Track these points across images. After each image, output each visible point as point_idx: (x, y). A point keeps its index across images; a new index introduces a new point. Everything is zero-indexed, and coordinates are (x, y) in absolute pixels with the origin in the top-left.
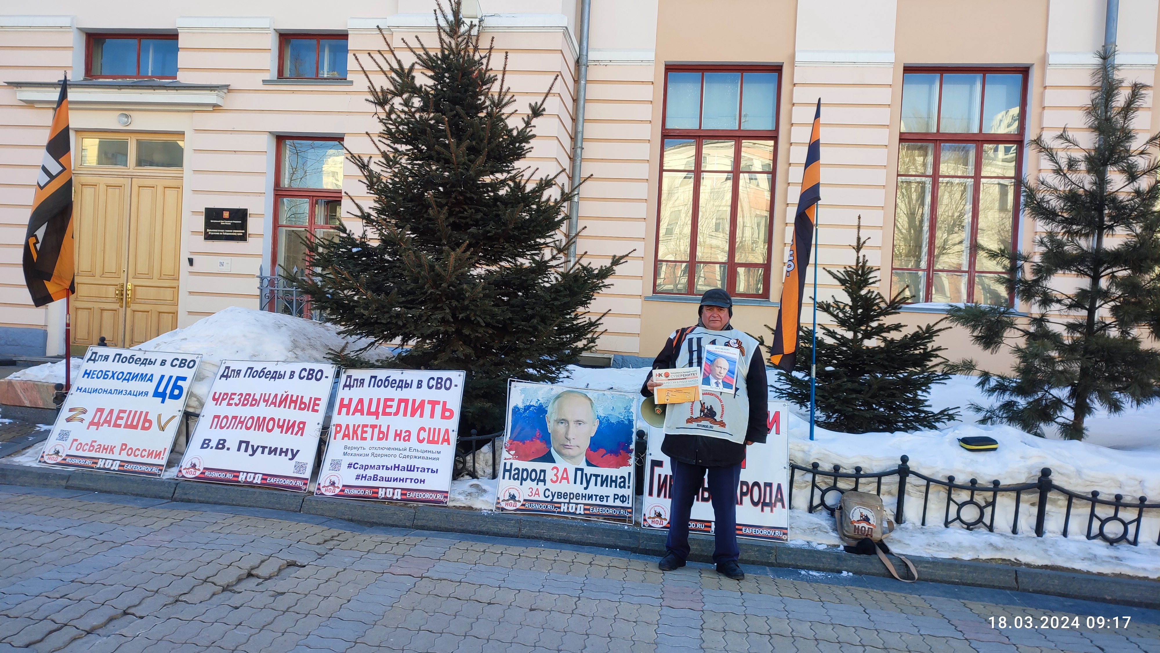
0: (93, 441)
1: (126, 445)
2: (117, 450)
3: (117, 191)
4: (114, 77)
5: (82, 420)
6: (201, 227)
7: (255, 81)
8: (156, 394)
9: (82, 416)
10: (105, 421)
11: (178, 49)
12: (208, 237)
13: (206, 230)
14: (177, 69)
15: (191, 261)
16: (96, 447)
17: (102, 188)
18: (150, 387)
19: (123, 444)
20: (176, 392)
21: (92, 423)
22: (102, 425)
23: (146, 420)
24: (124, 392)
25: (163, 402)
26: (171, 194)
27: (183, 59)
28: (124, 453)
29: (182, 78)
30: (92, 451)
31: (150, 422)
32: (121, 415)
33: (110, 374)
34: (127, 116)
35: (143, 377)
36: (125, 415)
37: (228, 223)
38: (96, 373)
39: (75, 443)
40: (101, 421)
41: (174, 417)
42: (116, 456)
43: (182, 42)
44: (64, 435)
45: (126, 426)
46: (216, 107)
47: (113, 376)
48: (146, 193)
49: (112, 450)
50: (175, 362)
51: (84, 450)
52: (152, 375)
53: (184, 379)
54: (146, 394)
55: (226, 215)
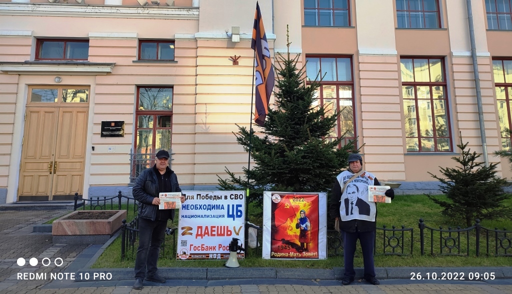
0: (202, 245)
1: (221, 245)
2: (217, 248)
3: (51, 114)
4: (51, 59)
5: (191, 234)
6: (100, 132)
7: (129, 61)
8: (229, 216)
9: (190, 231)
10: (205, 233)
11: (88, 47)
12: (103, 136)
13: (102, 132)
14: (88, 56)
15: (93, 148)
16: (205, 248)
17: (42, 113)
18: (225, 212)
19: (219, 245)
20: (239, 214)
21: (197, 235)
22: (204, 235)
23: (228, 231)
24: (210, 216)
25: (234, 220)
26: (81, 116)
27: (91, 51)
28: (221, 249)
29: (91, 60)
30: (204, 250)
31: (230, 231)
32: (213, 229)
33: (199, 207)
34: (60, 78)
35: (218, 207)
36: (216, 229)
37: (114, 128)
38: (190, 206)
39: (192, 247)
40: (203, 233)
41: (241, 227)
42: (217, 251)
43: (90, 44)
44: (184, 243)
45: (218, 235)
46: (108, 73)
47: (200, 207)
48: (68, 115)
49: (214, 248)
50: (232, 197)
51: (199, 250)
52: (223, 205)
53: (241, 206)
54: (224, 216)
55: (113, 124)
